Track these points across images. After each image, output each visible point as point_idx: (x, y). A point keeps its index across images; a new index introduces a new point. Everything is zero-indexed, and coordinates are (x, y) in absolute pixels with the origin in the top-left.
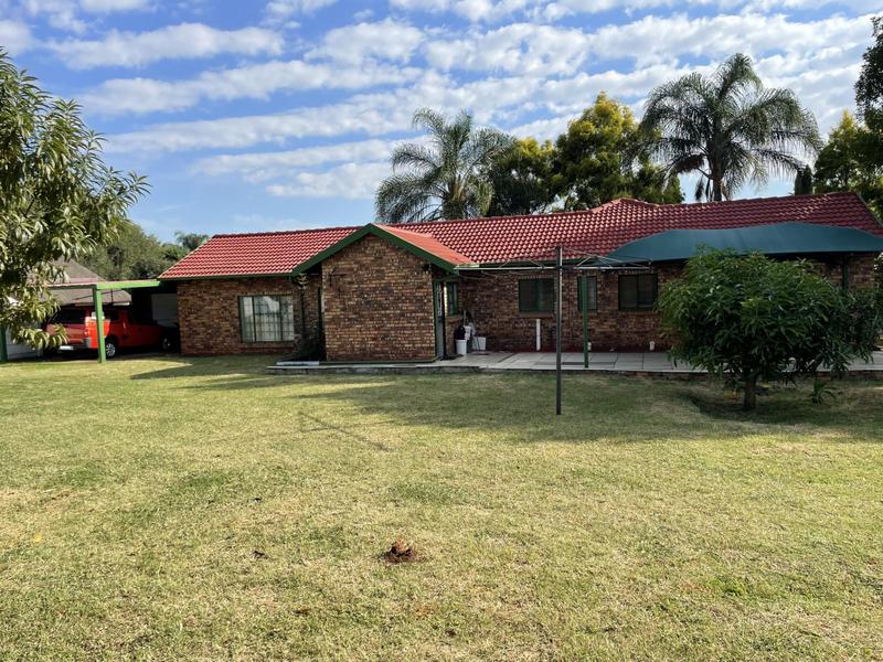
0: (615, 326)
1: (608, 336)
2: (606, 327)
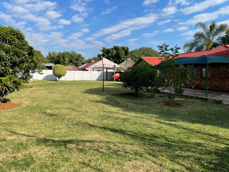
0: (200, 82)
1: (198, 85)
2: (197, 83)
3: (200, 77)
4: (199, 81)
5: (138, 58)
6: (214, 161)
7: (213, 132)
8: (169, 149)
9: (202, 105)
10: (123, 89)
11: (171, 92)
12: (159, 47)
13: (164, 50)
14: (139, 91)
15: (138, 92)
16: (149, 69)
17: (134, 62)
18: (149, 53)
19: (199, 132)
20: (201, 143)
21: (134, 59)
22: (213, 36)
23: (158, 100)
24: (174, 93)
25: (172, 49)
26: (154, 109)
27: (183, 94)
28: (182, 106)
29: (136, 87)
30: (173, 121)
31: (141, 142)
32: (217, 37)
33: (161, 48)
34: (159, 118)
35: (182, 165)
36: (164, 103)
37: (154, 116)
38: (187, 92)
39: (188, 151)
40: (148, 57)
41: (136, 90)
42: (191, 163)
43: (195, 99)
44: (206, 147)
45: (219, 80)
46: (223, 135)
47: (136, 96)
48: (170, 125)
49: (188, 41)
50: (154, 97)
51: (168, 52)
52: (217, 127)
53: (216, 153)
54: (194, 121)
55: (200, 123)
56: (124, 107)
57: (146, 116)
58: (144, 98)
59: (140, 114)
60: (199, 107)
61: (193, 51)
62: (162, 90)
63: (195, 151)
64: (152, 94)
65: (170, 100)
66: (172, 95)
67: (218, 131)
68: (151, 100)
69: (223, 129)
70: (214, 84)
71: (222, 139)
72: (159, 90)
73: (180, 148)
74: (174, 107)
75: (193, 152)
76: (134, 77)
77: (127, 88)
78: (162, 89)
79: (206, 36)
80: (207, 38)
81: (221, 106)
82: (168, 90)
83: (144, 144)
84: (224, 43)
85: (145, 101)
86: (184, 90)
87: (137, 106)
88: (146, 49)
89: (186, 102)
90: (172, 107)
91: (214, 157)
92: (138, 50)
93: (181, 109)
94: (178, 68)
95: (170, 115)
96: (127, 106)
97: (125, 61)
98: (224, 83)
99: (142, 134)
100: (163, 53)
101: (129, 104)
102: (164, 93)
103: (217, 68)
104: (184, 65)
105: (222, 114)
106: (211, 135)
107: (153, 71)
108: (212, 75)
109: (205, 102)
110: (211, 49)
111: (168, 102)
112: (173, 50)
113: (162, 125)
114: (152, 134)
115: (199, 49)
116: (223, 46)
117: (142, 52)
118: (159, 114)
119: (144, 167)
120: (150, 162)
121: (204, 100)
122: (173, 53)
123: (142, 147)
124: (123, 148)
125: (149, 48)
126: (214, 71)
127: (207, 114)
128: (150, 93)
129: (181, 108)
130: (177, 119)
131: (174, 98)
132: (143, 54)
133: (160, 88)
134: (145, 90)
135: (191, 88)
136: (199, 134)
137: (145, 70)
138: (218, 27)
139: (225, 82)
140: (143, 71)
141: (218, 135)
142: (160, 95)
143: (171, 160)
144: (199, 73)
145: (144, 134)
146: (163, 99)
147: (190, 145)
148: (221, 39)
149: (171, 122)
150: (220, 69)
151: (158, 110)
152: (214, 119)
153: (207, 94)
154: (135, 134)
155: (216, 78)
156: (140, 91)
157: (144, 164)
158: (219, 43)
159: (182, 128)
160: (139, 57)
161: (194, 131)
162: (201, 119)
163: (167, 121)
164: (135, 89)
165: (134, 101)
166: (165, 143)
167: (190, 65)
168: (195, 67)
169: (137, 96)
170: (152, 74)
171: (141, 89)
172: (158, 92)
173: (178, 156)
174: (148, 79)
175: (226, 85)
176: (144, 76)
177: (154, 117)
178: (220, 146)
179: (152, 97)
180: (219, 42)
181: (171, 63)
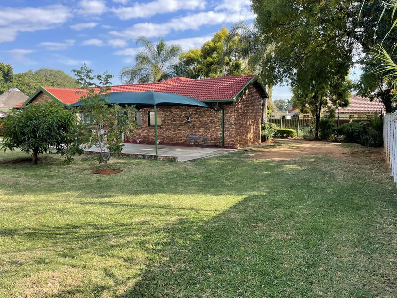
0: (147, 133)
1: (145, 137)
3: (148, 125)
4: (146, 131)
5: (35, 88)
6: (162, 240)
7: (164, 202)
8: (98, 240)
9: (150, 167)
10: (5, 150)
11: (102, 150)
12: (74, 71)
13: (85, 78)
14: (42, 153)
15: (40, 156)
16: (59, 111)
17: (28, 97)
18: (59, 81)
19: (144, 206)
20: (147, 221)
21: (27, 91)
22: (163, 61)
23: (80, 167)
24: (107, 151)
25: (99, 77)
26: (73, 182)
27: (122, 152)
28: (121, 171)
29: (34, 146)
30: (106, 196)
31: (48, 242)
32: (167, 64)
33: (80, 73)
34: (83, 197)
35: (119, 257)
36: (91, 169)
37: (74, 193)
38: (127, 149)
39: (128, 235)
40: (56, 88)
41: (36, 151)
42: (131, 252)
43: (141, 159)
44: (153, 224)
45: (173, 128)
46: (175, 204)
47: (36, 163)
48: (101, 203)
49: (127, 66)
50: (73, 162)
51: (92, 82)
52: (169, 194)
53: (164, 229)
54: (138, 191)
55: (147, 192)
56: (9, 186)
57: (58, 196)
58: (52, 164)
59: (44, 194)
60: (146, 169)
61: (135, 83)
62: (87, 148)
63: (137, 234)
64: (68, 157)
65: (101, 164)
66: (105, 155)
67: (169, 200)
68: (66, 168)
69: (175, 197)
70: (167, 135)
71: (173, 209)
72: (82, 149)
73: (116, 235)
74: (109, 174)
75: (134, 235)
76: (28, 126)
77: (15, 148)
78: (85, 147)
79: (153, 61)
80: (154, 63)
81: (175, 165)
82: (97, 148)
83: (54, 243)
84: (177, 74)
85: (55, 170)
86: (122, 145)
87: (38, 181)
88: (52, 73)
89: (128, 164)
90: (105, 175)
91: (163, 234)
92: (34, 73)
93: (120, 176)
94: (112, 110)
95: (101, 188)
96: (17, 184)
97: (6, 94)
98: (180, 133)
99: (49, 227)
100: (83, 82)
101: (20, 179)
102: (91, 153)
103: (170, 111)
104: (120, 105)
105: (175, 176)
106: (160, 207)
107: (68, 115)
108: (164, 121)
109: (154, 162)
110: (160, 81)
111: (97, 168)
112: (101, 79)
113: (87, 207)
114: (69, 225)
115: (144, 81)
116: (175, 78)
117: (44, 78)
118: (81, 190)
119: (54, 278)
120: (66, 267)
121: (153, 159)
122: (102, 84)
123: (51, 248)
124: (10, 259)
125: (58, 71)
126: (166, 115)
127: (157, 179)
128: (65, 156)
129: (119, 174)
130: (113, 192)
131: (108, 160)
132: (47, 81)
133: (82, 146)
134: (55, 151)
135: (135, 142)
136: (145, 209)
137: (51, 112)
138: (169, 50)
139: (180, 131)
140: (48, 115)
141: (169, 206)
142: (83, 157)
143: (102, 256)
144: (146, 118)
145: (54, 228)
146: (90, 163)
147: (131, 227)
148: (174, 68)
149: (103, 199)
150: (173, 112)
151: (81, 184)
152: (166, 184)
153: (158, 150)
154: (35, 232)
155: (168, 125)
156: (44, 152)
157: (54, 275)
158: (170, 73)
159: (120, 205)
160: (38, 86)
161: (137, 206)
162: (148, 187)
163: (96, 198)
164: (33, 150)
165: (32, 173)
166: (93, 233)
167: (129, 105)
168: (139, 109)
169: (38, 162)
170: (65, 121)
171: (46, 150)
172: (80, 152)
173: (112, 246)
174: (58, 129)
175: (181, 136)
176: (49, 124)
177: (72, 196)
178: (171, 219)
179: (68, 161)
180: (171, 71)
181: (99, 101)
